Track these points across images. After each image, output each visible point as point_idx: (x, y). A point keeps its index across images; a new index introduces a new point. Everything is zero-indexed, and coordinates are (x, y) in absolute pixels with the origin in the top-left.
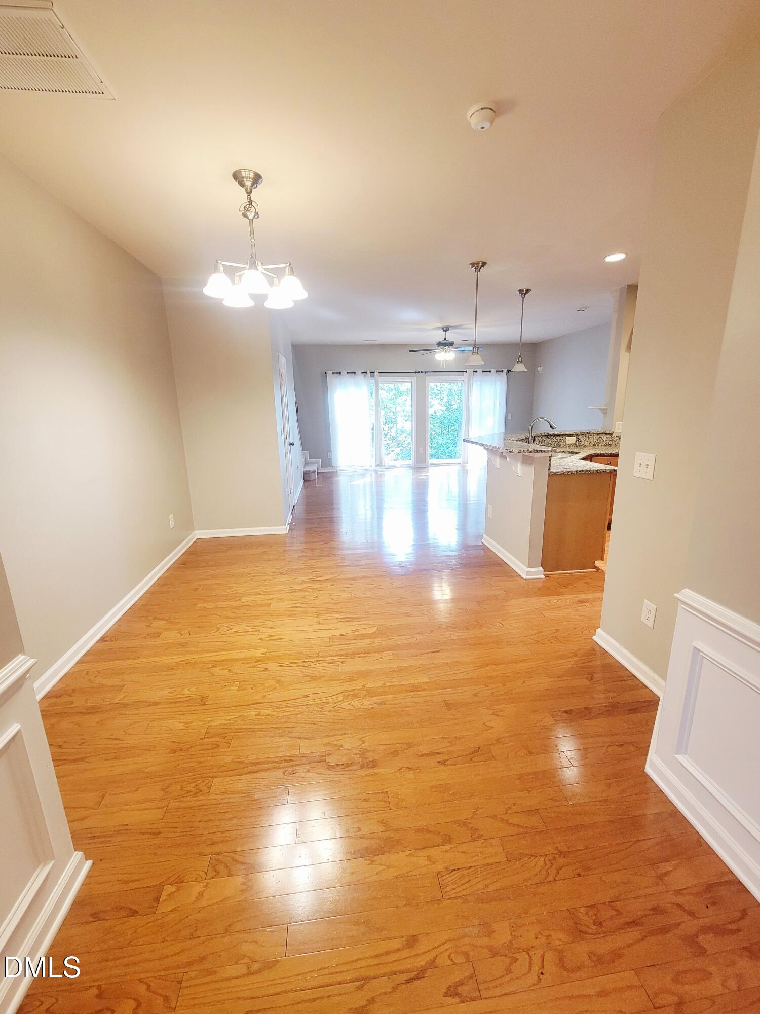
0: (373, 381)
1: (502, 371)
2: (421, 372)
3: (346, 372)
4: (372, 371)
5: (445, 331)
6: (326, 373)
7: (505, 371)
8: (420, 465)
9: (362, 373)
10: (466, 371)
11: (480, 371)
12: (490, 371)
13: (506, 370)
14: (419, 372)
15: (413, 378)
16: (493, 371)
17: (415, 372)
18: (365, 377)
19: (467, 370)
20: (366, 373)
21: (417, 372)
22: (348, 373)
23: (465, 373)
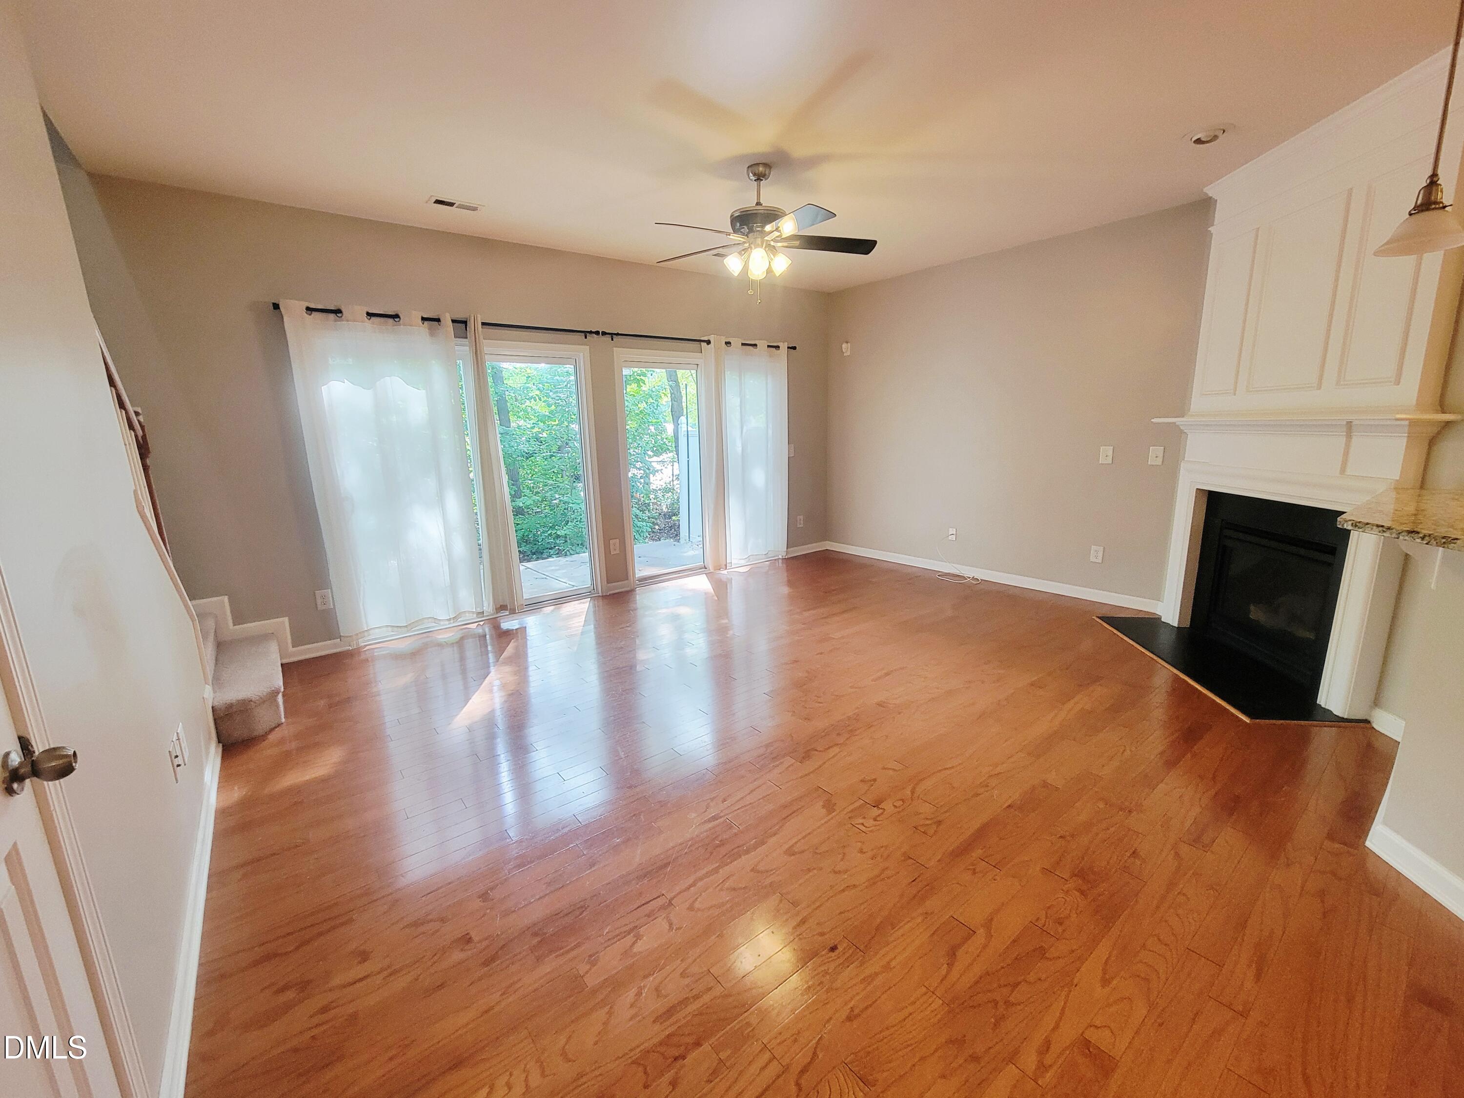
0: (463, 348)
1: (777, 347)
2: (604, 333)
3: (362, 311)
4: (460, 316)
5: (760, 177)
6: (276, 306)
7: (784, 346)
8: (618, 587)
9: (424, 319)
10: (708, 342)
11: (736, 342)
12: (755, 345)
13: (786, 345)
14: (597, 333)
15: (582, 351)
16: (762, 344)
17: (586, 333)
18: (432, 334)
19: (712, 338)
20: (438, 320)
21: (591, 332)
22: (370, 315)
23: (704, 344)
